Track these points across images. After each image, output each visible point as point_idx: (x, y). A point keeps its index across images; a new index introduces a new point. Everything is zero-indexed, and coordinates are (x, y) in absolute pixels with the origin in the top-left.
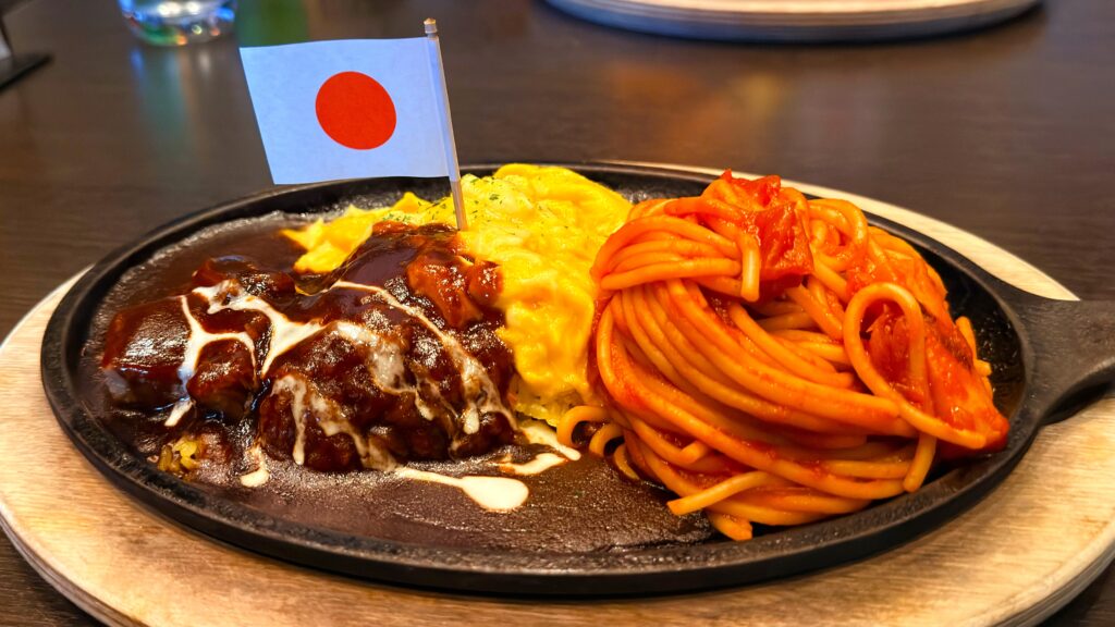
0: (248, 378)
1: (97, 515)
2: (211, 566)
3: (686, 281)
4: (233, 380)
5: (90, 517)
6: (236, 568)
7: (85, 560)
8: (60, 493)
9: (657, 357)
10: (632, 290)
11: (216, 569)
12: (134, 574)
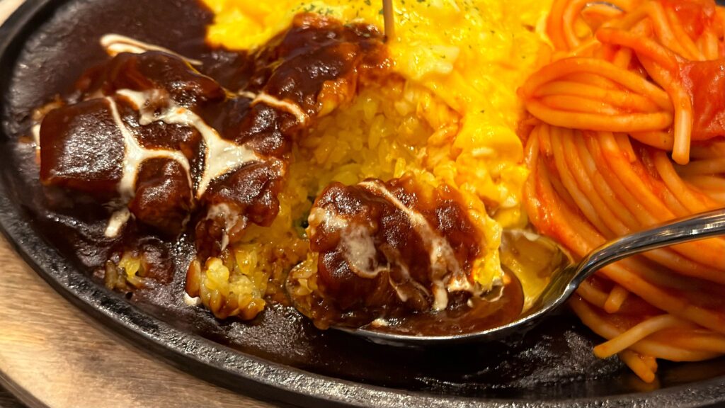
0: (186, 199)
1: (50, 327)
2: (168, 387)
3: (617, 135)
4: (173, 204)
5: (43, 329)
6: (190, 389)
7: (46, 377)
8: (9, 301)
9: (583, 203)
10: (562, 129)
11: (172, 390)
12: (96, 394)
